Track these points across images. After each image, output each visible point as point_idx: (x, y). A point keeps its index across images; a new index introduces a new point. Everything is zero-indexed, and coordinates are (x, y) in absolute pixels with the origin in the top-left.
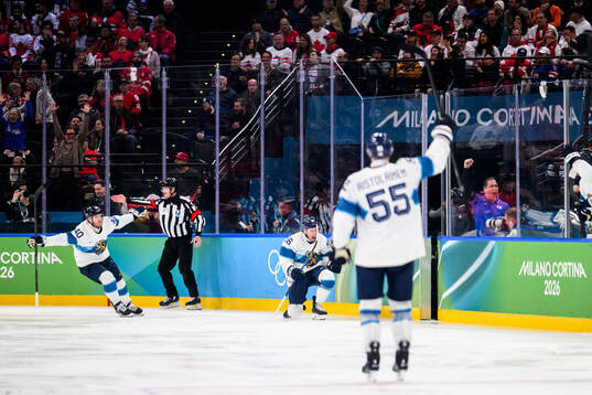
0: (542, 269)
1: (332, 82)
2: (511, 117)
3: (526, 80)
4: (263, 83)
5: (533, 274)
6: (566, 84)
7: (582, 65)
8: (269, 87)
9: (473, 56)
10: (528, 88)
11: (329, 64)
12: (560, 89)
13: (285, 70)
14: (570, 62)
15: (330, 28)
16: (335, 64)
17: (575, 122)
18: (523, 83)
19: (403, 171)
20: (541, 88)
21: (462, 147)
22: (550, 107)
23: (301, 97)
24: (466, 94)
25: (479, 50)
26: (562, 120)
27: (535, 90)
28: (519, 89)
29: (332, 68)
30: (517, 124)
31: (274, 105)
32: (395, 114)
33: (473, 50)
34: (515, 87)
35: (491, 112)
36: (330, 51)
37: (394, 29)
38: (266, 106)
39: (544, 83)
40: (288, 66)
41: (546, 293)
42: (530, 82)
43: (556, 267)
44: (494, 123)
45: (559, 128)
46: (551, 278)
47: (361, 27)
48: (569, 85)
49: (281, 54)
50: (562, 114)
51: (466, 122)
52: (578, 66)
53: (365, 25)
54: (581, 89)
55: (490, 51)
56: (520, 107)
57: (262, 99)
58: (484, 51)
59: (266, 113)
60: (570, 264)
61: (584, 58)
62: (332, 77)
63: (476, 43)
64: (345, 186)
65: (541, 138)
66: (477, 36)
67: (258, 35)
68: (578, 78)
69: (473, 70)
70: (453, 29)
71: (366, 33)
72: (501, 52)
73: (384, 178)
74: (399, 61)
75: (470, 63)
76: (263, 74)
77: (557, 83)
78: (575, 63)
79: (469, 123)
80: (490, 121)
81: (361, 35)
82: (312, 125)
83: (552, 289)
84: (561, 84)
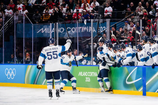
0: (85, 74)
1: (24, 20)
2: (76, 30)
3: (81, 19)
4: (4, 20)
5: (82, 76)
6: (92, 20)
7: (97, 15)
8: (5, 21)
9: (65, 12)
10: (81, 22)
11: (23, 14)
12: (90, 22)
13: (10, 16)
14: (93, 14)
15: (23, 4)
16: (25, 14)
17: (94, 31)
18: (80, 20)
19: (57, 48)
20: (85, 21)
21: (62, 38)
22: (88, 27)
23: (15, 24)
24: (63, 23)
25: (67, 11)
26: (91, 31)
27: (83, 22)
28: (78, 22)
29: (24, 15)
30: (78, 32)
31: (7, 26)
32: (42, 29)
33: (65, 10)
34: (77, 21)
35: (70, 28)
36: (23, 11)
37: (42, 4)
38: (4, 27)
39: (85, 20)
40: (11, 15)
41: (86, 81)
42: (82, 20)
43: (89, 74)
44: (71, 32)
45: (90, 33)
46: (88, 77)
47: (32, 4)
48: (93, 21)
49: (9, 11)
50: (91, 29)
51: (63, 31)
52: (95, 15)
53: (34, 3)
54: (96, 22)
55: (70, 11)
56: (79, 27)
57: (3, 24)
58: (68, 11)
59: (4, 29)
60: (93, 73)
61: (97, 13)
62: (24, 18)
63: (66, 8)
64: (43, 50)
65: (85, 36)
66: (66, 6)
67: (2, 6)
68: (95, 19)
69: (65, 16)
70: (59, 4)
71: (34, 5)
72: (73, 11)
73: (52, 49)
74: (44, 14)
75: (64, 14)
76: (4, 17)
77: (89, 20)
78: (95, 14)
79: (64, 32)
80: (70, 31)
81: (32, 6)
82: (18, 32)
83: (88, 80)
84: (90, 20)
